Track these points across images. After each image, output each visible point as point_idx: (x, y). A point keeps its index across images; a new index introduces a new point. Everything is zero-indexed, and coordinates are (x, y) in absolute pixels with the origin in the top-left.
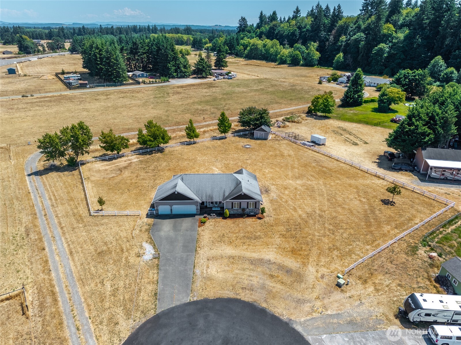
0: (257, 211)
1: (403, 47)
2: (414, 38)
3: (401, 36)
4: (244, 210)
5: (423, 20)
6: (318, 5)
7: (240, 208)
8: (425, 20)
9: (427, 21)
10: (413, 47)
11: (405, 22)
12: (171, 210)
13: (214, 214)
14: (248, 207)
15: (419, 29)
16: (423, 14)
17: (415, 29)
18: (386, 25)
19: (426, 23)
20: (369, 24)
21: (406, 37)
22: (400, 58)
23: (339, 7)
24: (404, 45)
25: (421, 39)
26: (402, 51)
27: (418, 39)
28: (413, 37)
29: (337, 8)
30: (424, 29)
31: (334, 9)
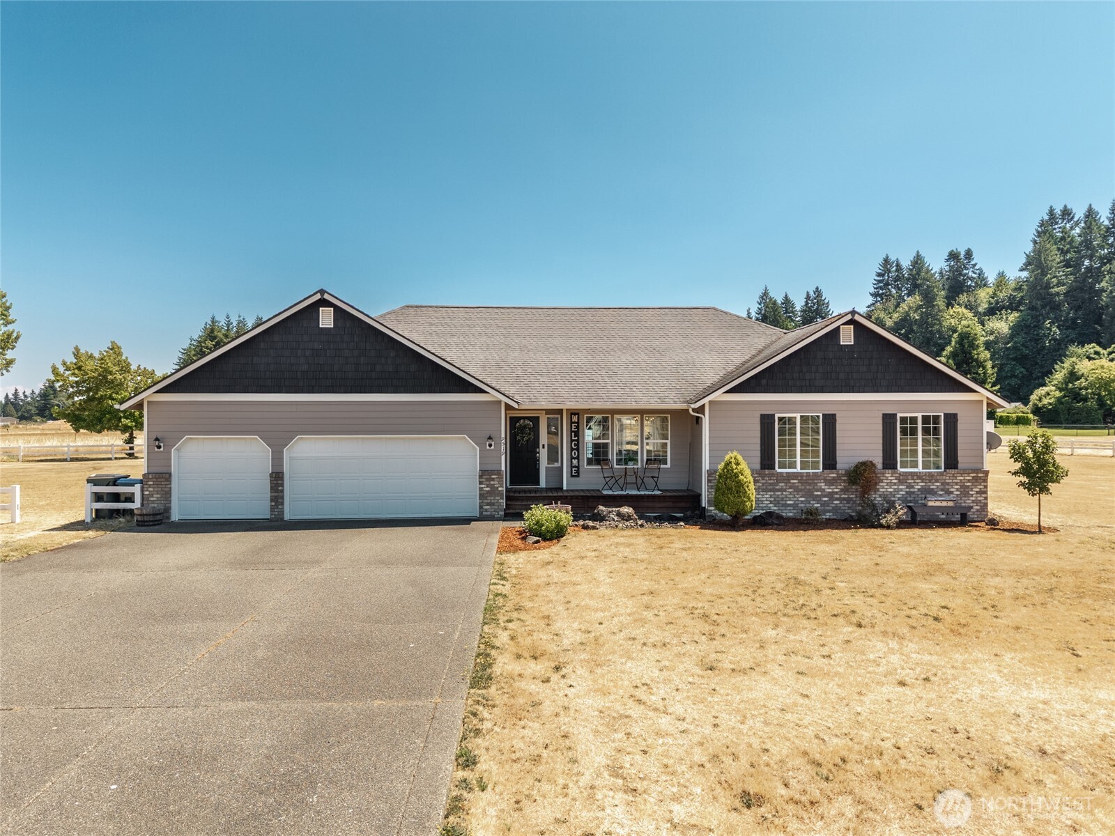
0: (965, 491)
1: (1015, 348)
2: (1039, 326)
3: (1002, 325)
4: (861, 476)
5: (1048, 286)
6: (766, 294)
7: (830, 463)
8: (1053, 288)
9: (1062, 289)
10: (1044, 347)
11: (997, 302)
12: (277, 479)
13: (626, 510)
14: (890, 463)
15: (1044, 307)
16: (1044, 274)
17: (1033, 308)
18: (951, 311)
19: (1058, 294)
20: (907, 314)
21: (1016, 329)
22: (1013, 376)
23: (818, 292)
24: (1015, 343)
25: (1058, 327)
26: (1014, 359)
27: (1050, 329)
28: (1035, 326)
29: (812, 293)
30: (1056, 307)
31: (808, 297)
